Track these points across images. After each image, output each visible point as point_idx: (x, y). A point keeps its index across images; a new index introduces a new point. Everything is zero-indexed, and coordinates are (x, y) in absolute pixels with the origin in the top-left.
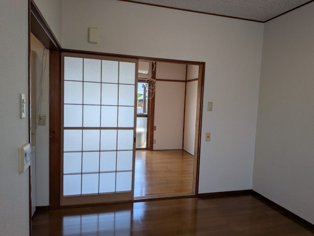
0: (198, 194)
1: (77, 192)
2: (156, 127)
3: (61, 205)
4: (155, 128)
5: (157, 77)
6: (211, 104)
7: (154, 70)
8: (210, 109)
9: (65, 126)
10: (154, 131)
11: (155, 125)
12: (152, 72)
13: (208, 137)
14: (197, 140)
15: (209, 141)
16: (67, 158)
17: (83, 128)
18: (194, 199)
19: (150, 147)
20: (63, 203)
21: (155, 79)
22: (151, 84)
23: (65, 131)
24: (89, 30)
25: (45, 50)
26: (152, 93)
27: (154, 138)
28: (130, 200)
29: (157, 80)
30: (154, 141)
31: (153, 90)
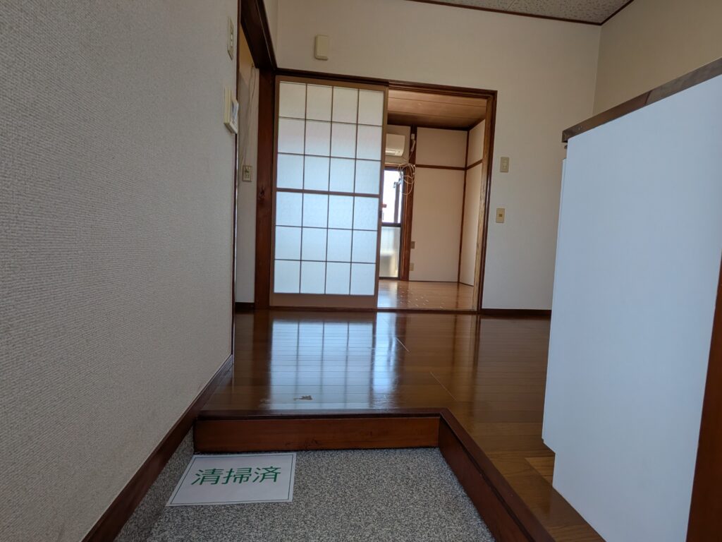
0: (481, 309)
1: (294, 290)
2: (414, 243)
3: (271, 305)
4: (412, 245)
5: (418, 161)
6: (505, 160)
7: (412, 150)
8: (505, 169)
9: (279, 185)
10: (412, 250)
11: (412, 240)
12: (410, 152)
13: (501, 215)
14: (482, 221)
15: (503, 222)
16: (280, 234)
17: (303, 191)
18: (475, 317)
19: (404, 276)
20: (274, 302)
21: (414, 163)
22: (408, 172)
23: (279, 194)
24: (316, 38)
25: (253, 71)
26: (410, 185)
27: (411, 261)
28: (372, 309)
29: (417, 166)
30: (410, 267)
31: (410, 181)
